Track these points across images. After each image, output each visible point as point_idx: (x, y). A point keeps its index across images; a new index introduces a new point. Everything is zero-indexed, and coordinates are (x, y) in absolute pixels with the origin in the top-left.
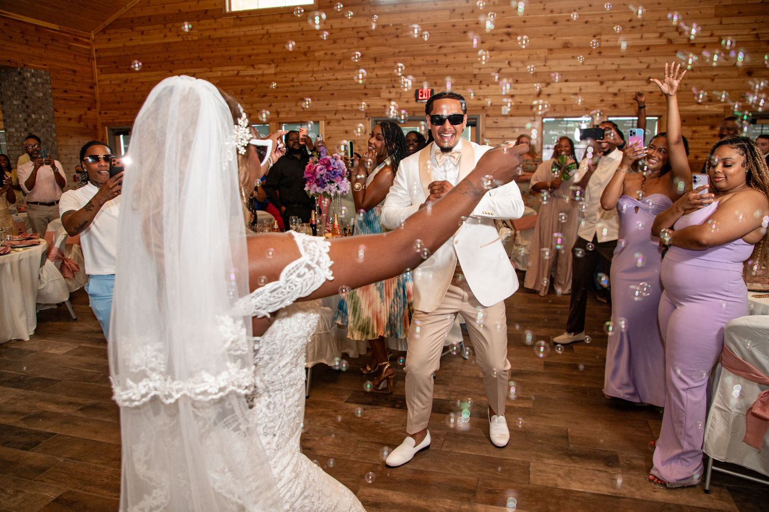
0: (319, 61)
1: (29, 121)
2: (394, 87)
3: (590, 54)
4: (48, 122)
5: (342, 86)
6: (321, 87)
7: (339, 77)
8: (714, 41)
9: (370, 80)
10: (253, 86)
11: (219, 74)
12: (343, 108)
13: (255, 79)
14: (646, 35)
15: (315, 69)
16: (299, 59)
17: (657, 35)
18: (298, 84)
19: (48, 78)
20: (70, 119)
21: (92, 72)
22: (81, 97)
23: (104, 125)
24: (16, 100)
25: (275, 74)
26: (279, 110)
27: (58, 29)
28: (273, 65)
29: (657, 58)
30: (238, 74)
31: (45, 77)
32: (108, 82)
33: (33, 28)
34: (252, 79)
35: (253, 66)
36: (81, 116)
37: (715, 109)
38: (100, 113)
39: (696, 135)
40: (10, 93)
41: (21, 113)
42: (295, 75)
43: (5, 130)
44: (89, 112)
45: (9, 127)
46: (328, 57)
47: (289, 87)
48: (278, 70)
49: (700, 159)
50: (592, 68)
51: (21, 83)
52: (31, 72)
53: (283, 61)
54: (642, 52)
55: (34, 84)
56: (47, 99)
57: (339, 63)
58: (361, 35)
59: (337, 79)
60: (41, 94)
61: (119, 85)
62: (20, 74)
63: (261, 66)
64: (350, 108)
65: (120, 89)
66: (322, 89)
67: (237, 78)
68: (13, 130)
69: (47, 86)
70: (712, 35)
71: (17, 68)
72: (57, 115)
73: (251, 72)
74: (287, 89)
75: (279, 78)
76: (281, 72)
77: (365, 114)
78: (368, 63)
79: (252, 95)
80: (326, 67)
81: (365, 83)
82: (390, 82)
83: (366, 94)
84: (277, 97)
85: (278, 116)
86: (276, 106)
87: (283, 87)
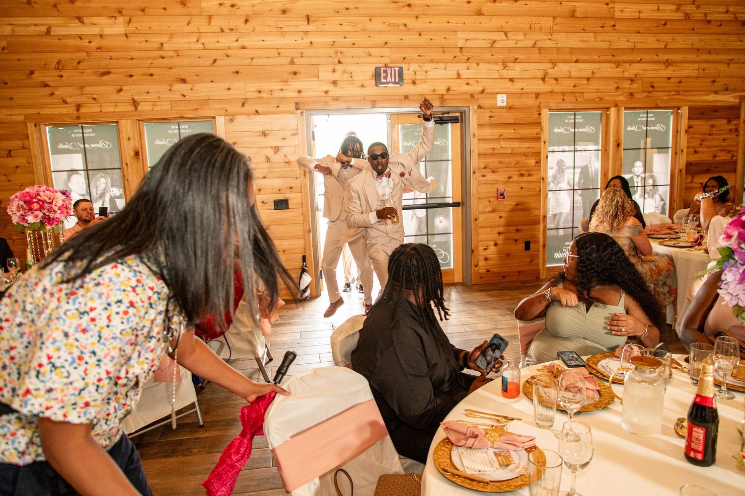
0: (210, 17)
2: (340, 62)
3: (603, 27)
5: (252, 58)
6: (215, 61)
7: (246, 44)
8: (728, 19)
9: (300, 50)
10: (83, 55)
11: (7, 30)
12: (257, 95)
13: (85, 43)
14: (662, 7)
15: (203, 29)
16: (169, 11)
17: (674, 7)
18: (171, 53)
25: (126, 36)
26: (136, 98)
28: (120, 19)
29: (676, 37)
30: (48, 32)
34: (78, 42)
35: (80, 19)
37: (732, 100)
39: (714, 130)
42: (164, 39)
46: (225, 10)
47: (155, 58)
48: (131, 28)
49: (717, 158)
50: (606, 45)
53: (140, 13)
54: (659, 28)
57: (246, 21)
59: (243, 48)
63: (96, 20)
64: (270, 96)
66: (218, 63)
67: (46, 40)
70: (727, 12)
73: (75, 29)
74: (150, 61)
75: (134, 42)
76: (137, 32)
77: (294, 105)
78: (296, 23)
79: (81, 71)
80: (224, 27)
81: (292, 55)
82: (334, 55)
83: (295, 73)
84: (131, 76)
85: (136, 109)
86: (131, 91)
87: (143, 58)
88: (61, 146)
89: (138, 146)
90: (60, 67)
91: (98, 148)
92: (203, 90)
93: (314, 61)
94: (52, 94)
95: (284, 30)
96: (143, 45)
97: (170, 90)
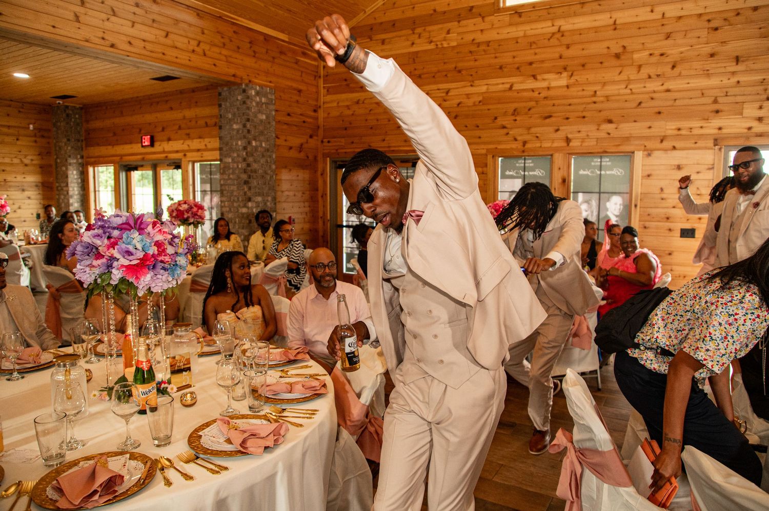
0: (640, 66)
1: (249, 149)
4: (268, 150)
5: (675, 100)
6: (640, 103)
7: (671, 87)
9: (725, 90)
10: (532, 104)
11: (484, 89)
12: (676, 132)
13: (536, 94)
15: (632, 77)
16: (605, 64)
18: (602, 99)
19: (273, 97)
20: (291, 148)
21: (318, 93)
22: (304, 122)
23: (325, 156)
24: (237, 123)
25: (568, 87)
26: (570, 136)
27: (287, 40)
28: (565, 74)
30: (511, 88)
31: (270, 96)
32: (335, 104)
33: (262, 38)
34: (530, 94)
35: (534, 77)
36: (302, 145)
38: (322, 142)
40: (230, 116)
41: (240, 139)
42: (597, 88)
43: (221, 160)
44: (310, 140)
45: (226, 157)
46: (654, 59)
47: (589, 104)
48: (572, 80)
51: (244, 103)
52: (255, 89)
53: (581, 68)
55: (257, 103)
56: (269, 123)
57: (673, 67)
58: (714, 24)
59: (668, 91)
60: (264, 117)
61: (348, 107)
62: (244, 91)
63: (546, 76)
64: (688, 133)
65: (350, 112)
66: (643, 105)
67: (510, 94)
68: (230, 160)
69: (272, 107)
71: (241, 84)
72: (279, 142)
73: (531, 84)
74: (584, 106)
75: (573, 91)
76: (576, 83)
77: (712, 141)
78: (724, 65)
79: (530, 116)
80: (651, 74)
81: (716, 95)
82: (763, 92)
83: (717, 112)
84: (567, 118)
85: (568, 145)
86: (566, 130)
87: (579, 104)
88: (508, 173)
89: (566, 174)
90: (516, 114)
91: (534, 175)
92: (627, 128)
93: (739, 99)
94: (508, 134)
95: (710, 72)
96: (581, 93)
97: (598, 129)
